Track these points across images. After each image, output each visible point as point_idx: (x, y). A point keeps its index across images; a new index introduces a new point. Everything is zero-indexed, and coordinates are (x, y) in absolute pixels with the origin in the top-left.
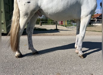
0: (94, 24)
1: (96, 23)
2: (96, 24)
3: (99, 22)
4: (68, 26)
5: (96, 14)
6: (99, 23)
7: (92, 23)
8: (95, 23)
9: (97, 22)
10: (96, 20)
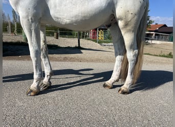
0: (149, 41)
1: (154, 40)
2: (153, 42)
3: (158, 38)
4: (105, 42)
5: (154, 24)
6: (157, 40)
7: (147, 39)
8: (152, 40)
9: (155, 38)
10: (154, 35)
